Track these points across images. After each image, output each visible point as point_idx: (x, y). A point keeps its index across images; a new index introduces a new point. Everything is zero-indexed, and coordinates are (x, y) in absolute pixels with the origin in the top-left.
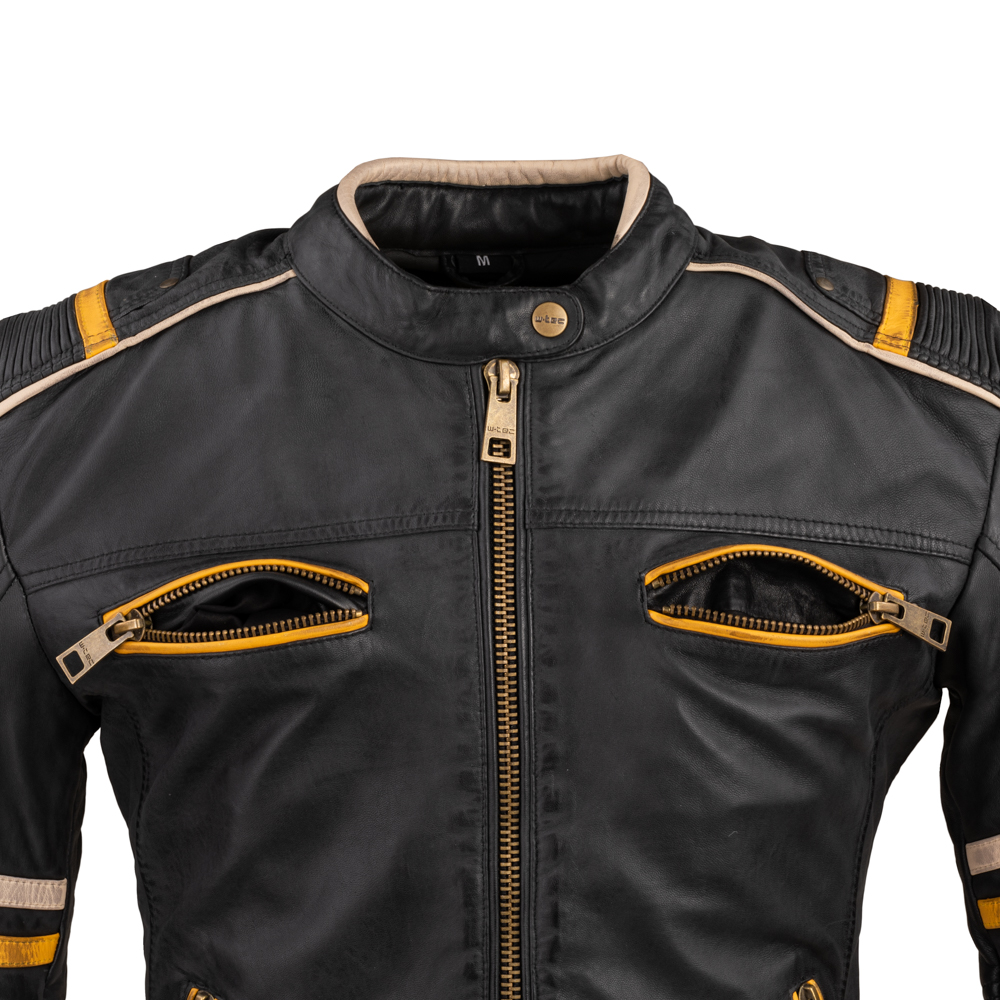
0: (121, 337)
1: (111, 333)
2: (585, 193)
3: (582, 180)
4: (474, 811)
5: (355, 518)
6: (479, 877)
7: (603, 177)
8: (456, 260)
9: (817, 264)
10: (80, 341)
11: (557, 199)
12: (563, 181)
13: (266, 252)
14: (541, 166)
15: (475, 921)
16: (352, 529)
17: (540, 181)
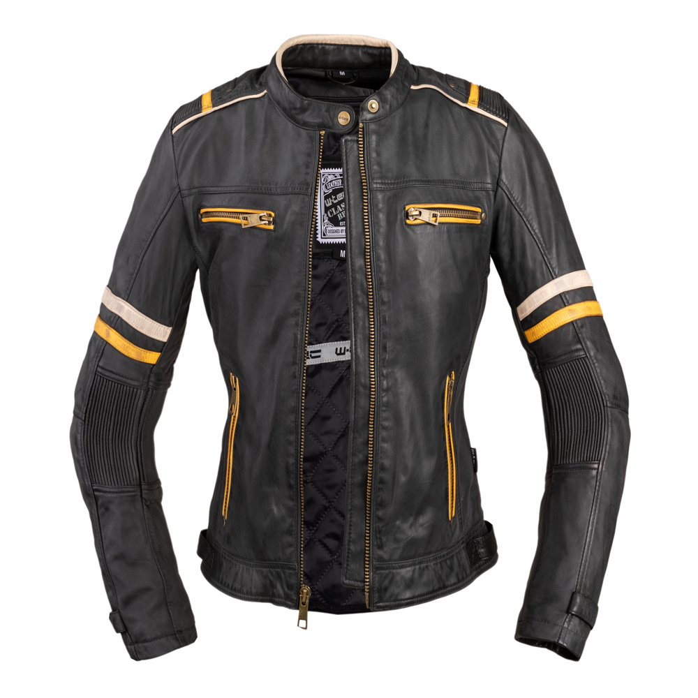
0: (214, 106)
1: (211, 105)
2: (379, 50)
3: (377, 45)
4: (299, 309)
5: (272, 186)
6: (299, 336)
7: (384, 46)
8: (332, 73)
9: (450, 79)
10: (201, 107)
11: (370, 51)
12: (371, 45)
13: (259, 82)
14: (363, 38)
15: (296, 354)
16: (271, 190)
17: (363, 44)
